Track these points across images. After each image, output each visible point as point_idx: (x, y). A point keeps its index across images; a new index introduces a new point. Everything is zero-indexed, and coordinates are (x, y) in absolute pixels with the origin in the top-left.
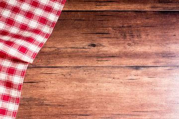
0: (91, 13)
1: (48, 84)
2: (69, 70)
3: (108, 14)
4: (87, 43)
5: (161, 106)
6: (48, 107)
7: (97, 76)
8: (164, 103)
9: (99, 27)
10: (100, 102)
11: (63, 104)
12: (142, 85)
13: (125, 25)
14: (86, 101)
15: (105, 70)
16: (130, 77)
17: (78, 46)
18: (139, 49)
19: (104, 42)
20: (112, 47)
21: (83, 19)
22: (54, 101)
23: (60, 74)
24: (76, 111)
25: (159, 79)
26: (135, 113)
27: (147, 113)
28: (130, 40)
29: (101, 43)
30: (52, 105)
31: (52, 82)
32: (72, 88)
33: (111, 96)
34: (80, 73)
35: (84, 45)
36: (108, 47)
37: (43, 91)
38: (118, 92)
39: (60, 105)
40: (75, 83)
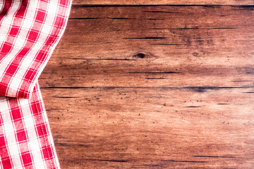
0: (137, 8)
1: (65, 112)
2: (97, 93)
3: (164, 10)
4: (131, 52)
5: (239, 148)
6: (64, 147)
7: (138, 102)
8: (243, 144)
9: (150, 29)
10: (144, 142)
11: (86, 144)
12: (208, 115)
13: (190, 26)
14: (122, 140)
15: (151, 92)
16: (190, 104)
17: (118, 56)
18: (210, 61)
19: (158, 50)
20: (169, 58)
21: (126, 17)
22: (73, 139)
23: (83, 98)
24: (106, 155)
25: (235, 106)
26: (198, 159)
27: (216, 159)
28: (197, 48)
29: (153, 52)
30: (69, 145)
31: (70, 110)
32: (101, 120)
33: (160, 132)
34: (113, 97)
35: (127, 54)
36: (163, 58)
37: (56, 123)
38: (170, 125)
39: (82, 145)
40: (106, 112)
